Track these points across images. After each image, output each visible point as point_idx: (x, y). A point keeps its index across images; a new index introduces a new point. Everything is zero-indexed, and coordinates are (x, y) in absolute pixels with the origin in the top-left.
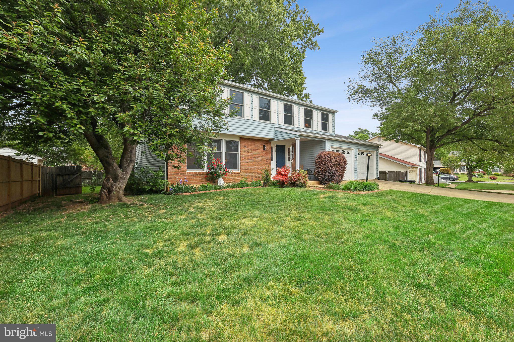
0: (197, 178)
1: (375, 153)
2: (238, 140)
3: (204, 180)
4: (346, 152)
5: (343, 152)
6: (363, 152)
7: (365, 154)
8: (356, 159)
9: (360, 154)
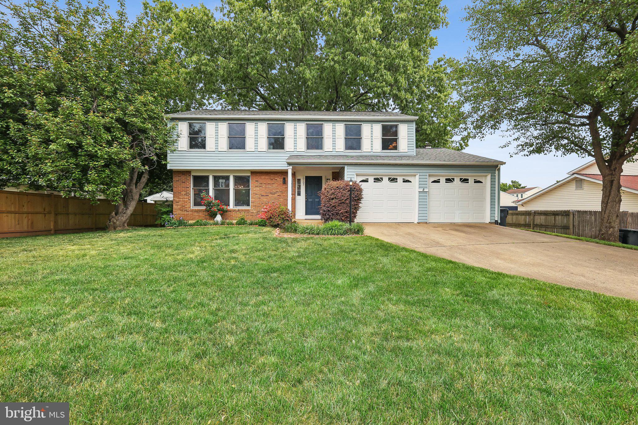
0: (200, 214)
1: (489, 177)
2: (249, 174)
3: (208, 217)
4: (400, 180)
5: (393, 180)
6: (450, 178)
7: (457, 180)
8: (422, 190)
9: (441, 181)
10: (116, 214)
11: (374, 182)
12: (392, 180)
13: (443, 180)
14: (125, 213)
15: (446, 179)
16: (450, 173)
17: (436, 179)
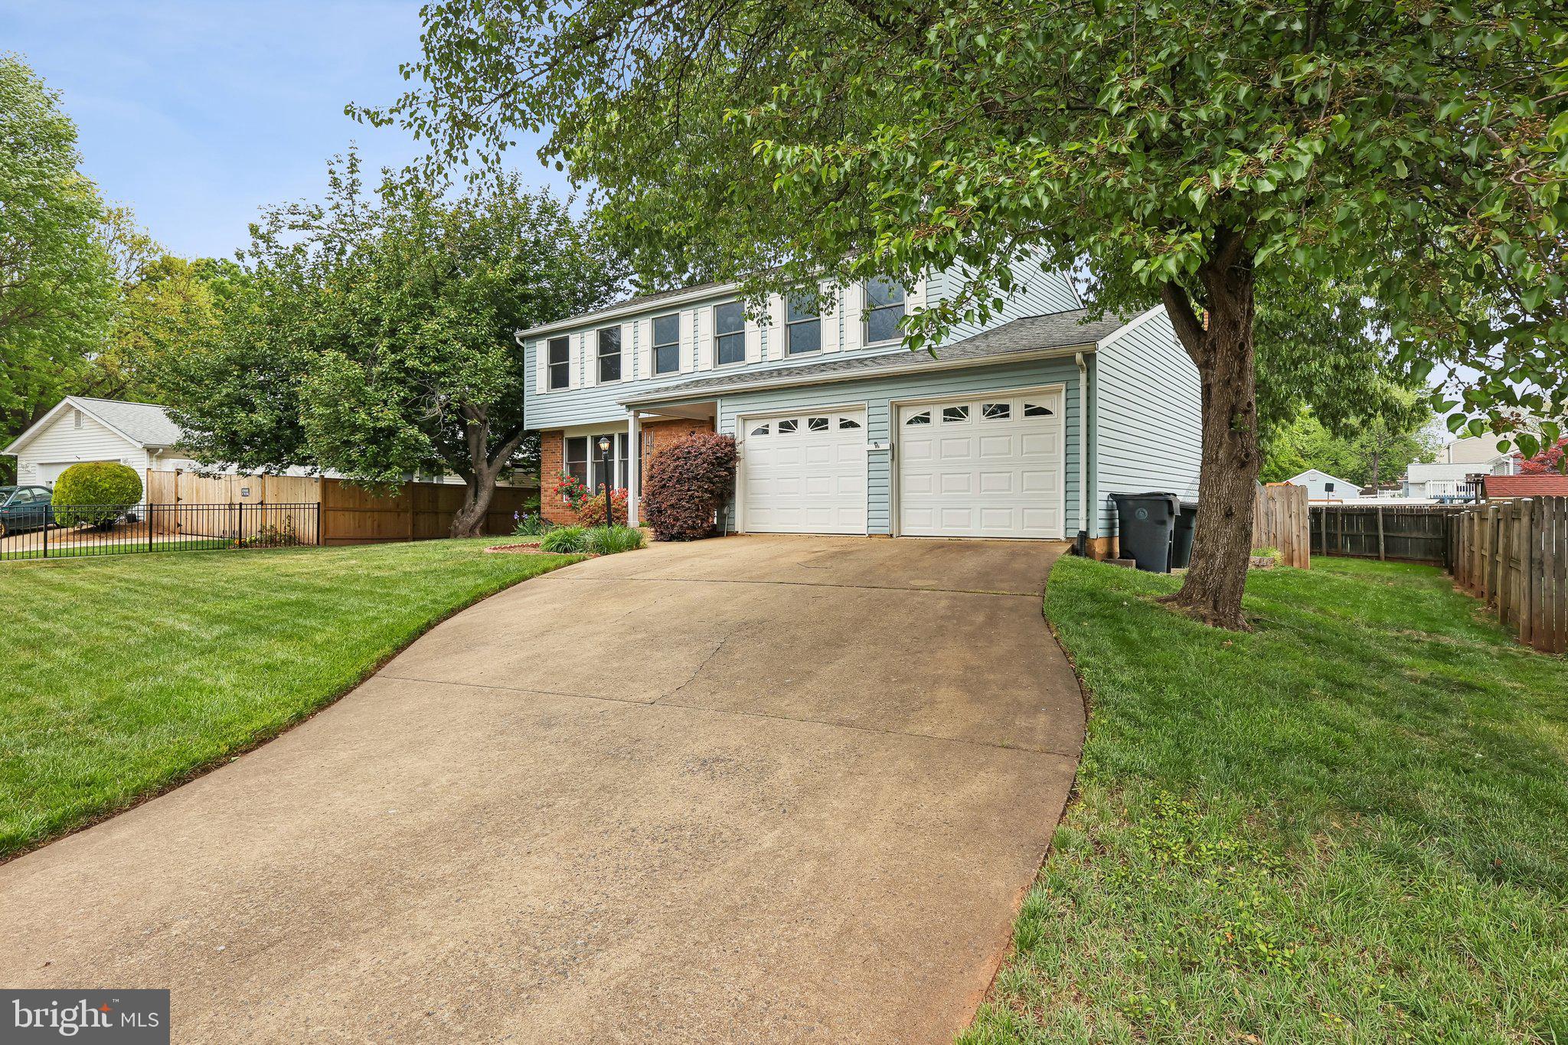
4: (834, 422)
5: (820, 424)
6: (956, 406)
7: (975, 411)
8: (873, 447)
9: (931, 417)
10: (463, 512)
11: (781, 432)
12: (817, 425)
13: (936, 415)
14: (473, 511)
15: (947, 412)
16: (953, 393)
17: (918, 412)
